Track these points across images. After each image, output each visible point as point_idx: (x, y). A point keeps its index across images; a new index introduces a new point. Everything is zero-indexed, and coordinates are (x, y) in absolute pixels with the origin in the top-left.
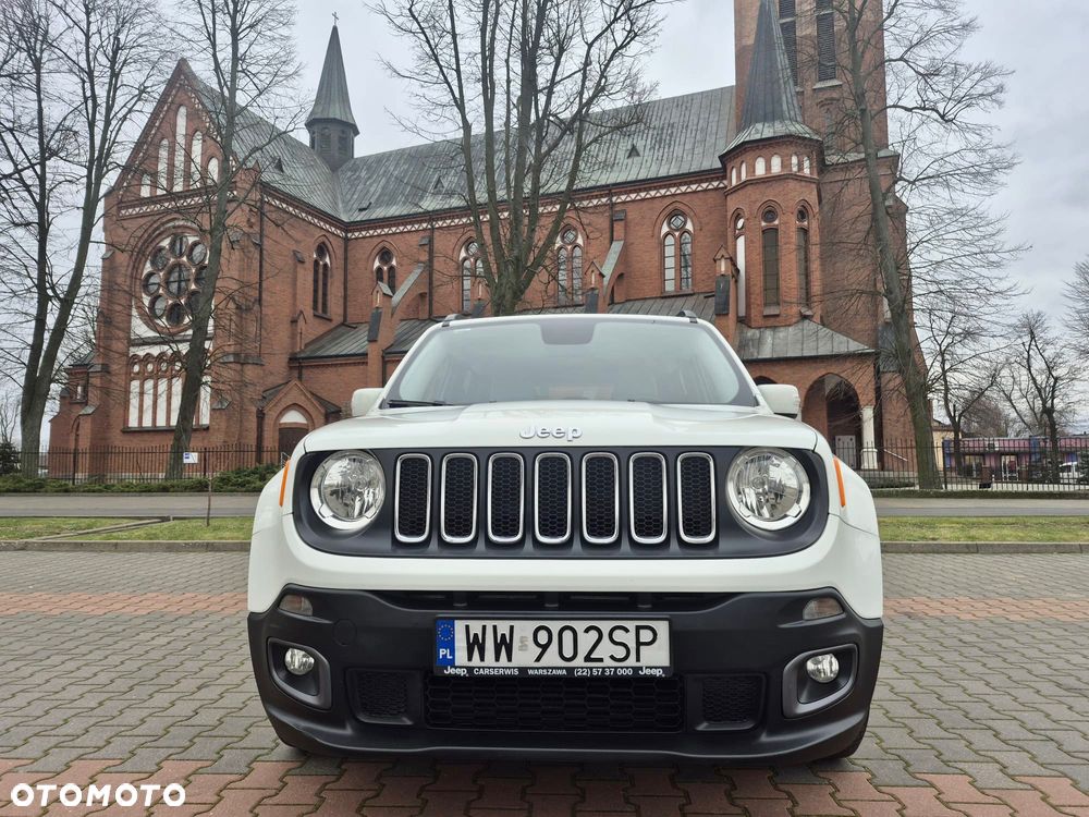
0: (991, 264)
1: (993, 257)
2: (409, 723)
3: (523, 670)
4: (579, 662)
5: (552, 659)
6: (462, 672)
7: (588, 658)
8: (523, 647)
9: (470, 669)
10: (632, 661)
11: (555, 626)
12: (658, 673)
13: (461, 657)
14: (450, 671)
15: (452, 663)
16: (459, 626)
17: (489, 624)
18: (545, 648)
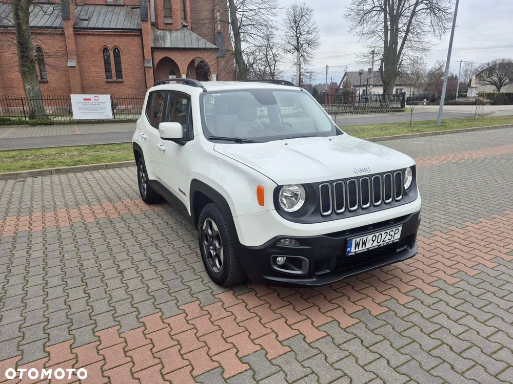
0: (273, 14)
1: (274, 11)
2: (329, 271)
3: (368, 249)
4: (381, 243)
5: (375, 244)
6: (353, 254)
7: (383, 241)
8: (369, 242)
9: (355, 252)
10: (392, 239)
11: (377, 235)
12: (397, 240)
13: (353, 250)
14: (350, 254)
15: (350, 252)
16: (354, 240)
17: (362, 238)
18: (374, 241)
